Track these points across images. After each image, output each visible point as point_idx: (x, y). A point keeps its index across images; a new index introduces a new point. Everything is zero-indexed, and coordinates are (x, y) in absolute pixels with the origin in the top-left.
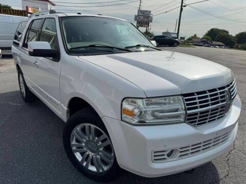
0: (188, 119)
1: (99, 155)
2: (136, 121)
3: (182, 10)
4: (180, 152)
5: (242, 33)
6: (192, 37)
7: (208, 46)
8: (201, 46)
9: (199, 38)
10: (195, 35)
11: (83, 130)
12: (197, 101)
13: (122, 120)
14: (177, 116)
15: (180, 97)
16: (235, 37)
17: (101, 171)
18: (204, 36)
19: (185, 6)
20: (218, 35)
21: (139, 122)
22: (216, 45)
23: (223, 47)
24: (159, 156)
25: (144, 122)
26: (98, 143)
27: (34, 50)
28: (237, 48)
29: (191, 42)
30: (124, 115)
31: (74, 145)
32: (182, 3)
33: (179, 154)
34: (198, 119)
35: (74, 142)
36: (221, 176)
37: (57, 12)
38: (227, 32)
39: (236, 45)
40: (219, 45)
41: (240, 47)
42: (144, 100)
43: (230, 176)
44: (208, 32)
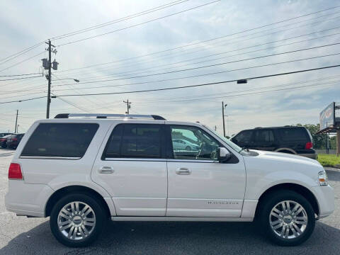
19: (54, 97)
32: (49, 93)
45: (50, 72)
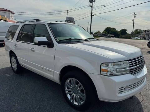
0: (131, 72)
1: (78, 95)
2: (109, 74)
3: (92, 17)
4: (129, 87)
5: (123, 29)
6: (97, 32)
7: (106, 37)
8: (102, 37)
9: (101, 33)
10: (99, 31)
11: (70, 82)
12: (133, 63)
13: (101, 74)
14: (126, 71)
15: (127, 61)
16: (119, 32)
17: (80, 104)
18: (103, 31)
19: (94, 15)
20: (111, 31)
21: (110, 74)
22: (110, 36)
23: (114, 37)
24: (121, 90)
25: (112, 74)
26: (78, 88)
27: (38, 42)
28: (122, 38)
29: (97, 35)
30: (102, 72)
31: (67, 90)
32: (92, 14)
33: (128, 89)
34: (134, 71)
35: (66, 89)
36: (141, 100)
37: (41, 20)
38: (115, 29)
39: (121, 36)
40: (112, 37)
41: (123, 37)
42: (112, 64)
43: (144, 100)
44: (105, 29)
45: (92, 4)
